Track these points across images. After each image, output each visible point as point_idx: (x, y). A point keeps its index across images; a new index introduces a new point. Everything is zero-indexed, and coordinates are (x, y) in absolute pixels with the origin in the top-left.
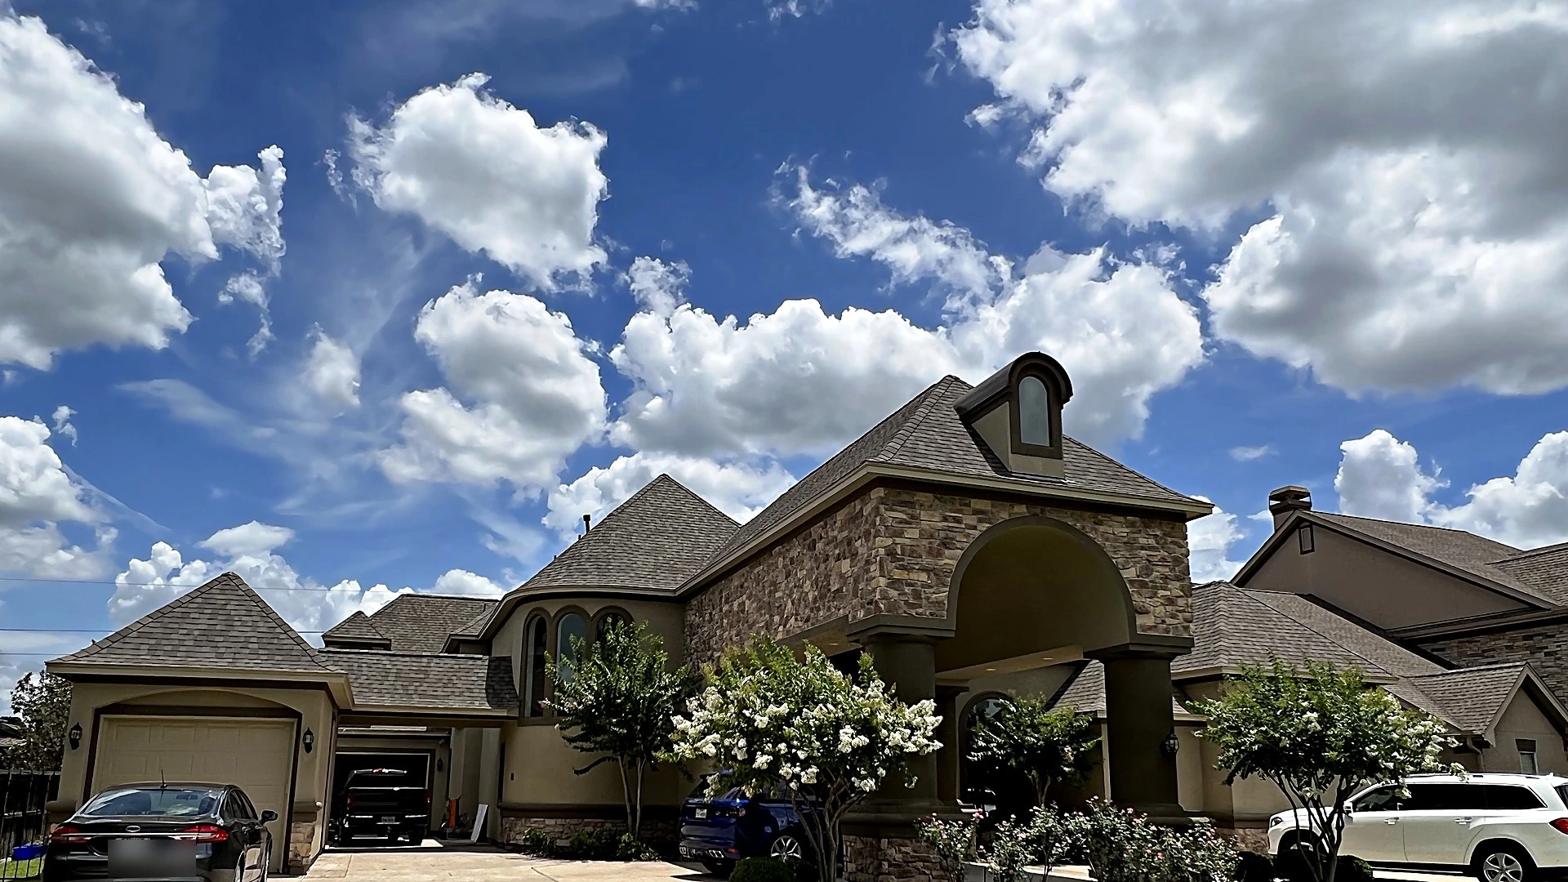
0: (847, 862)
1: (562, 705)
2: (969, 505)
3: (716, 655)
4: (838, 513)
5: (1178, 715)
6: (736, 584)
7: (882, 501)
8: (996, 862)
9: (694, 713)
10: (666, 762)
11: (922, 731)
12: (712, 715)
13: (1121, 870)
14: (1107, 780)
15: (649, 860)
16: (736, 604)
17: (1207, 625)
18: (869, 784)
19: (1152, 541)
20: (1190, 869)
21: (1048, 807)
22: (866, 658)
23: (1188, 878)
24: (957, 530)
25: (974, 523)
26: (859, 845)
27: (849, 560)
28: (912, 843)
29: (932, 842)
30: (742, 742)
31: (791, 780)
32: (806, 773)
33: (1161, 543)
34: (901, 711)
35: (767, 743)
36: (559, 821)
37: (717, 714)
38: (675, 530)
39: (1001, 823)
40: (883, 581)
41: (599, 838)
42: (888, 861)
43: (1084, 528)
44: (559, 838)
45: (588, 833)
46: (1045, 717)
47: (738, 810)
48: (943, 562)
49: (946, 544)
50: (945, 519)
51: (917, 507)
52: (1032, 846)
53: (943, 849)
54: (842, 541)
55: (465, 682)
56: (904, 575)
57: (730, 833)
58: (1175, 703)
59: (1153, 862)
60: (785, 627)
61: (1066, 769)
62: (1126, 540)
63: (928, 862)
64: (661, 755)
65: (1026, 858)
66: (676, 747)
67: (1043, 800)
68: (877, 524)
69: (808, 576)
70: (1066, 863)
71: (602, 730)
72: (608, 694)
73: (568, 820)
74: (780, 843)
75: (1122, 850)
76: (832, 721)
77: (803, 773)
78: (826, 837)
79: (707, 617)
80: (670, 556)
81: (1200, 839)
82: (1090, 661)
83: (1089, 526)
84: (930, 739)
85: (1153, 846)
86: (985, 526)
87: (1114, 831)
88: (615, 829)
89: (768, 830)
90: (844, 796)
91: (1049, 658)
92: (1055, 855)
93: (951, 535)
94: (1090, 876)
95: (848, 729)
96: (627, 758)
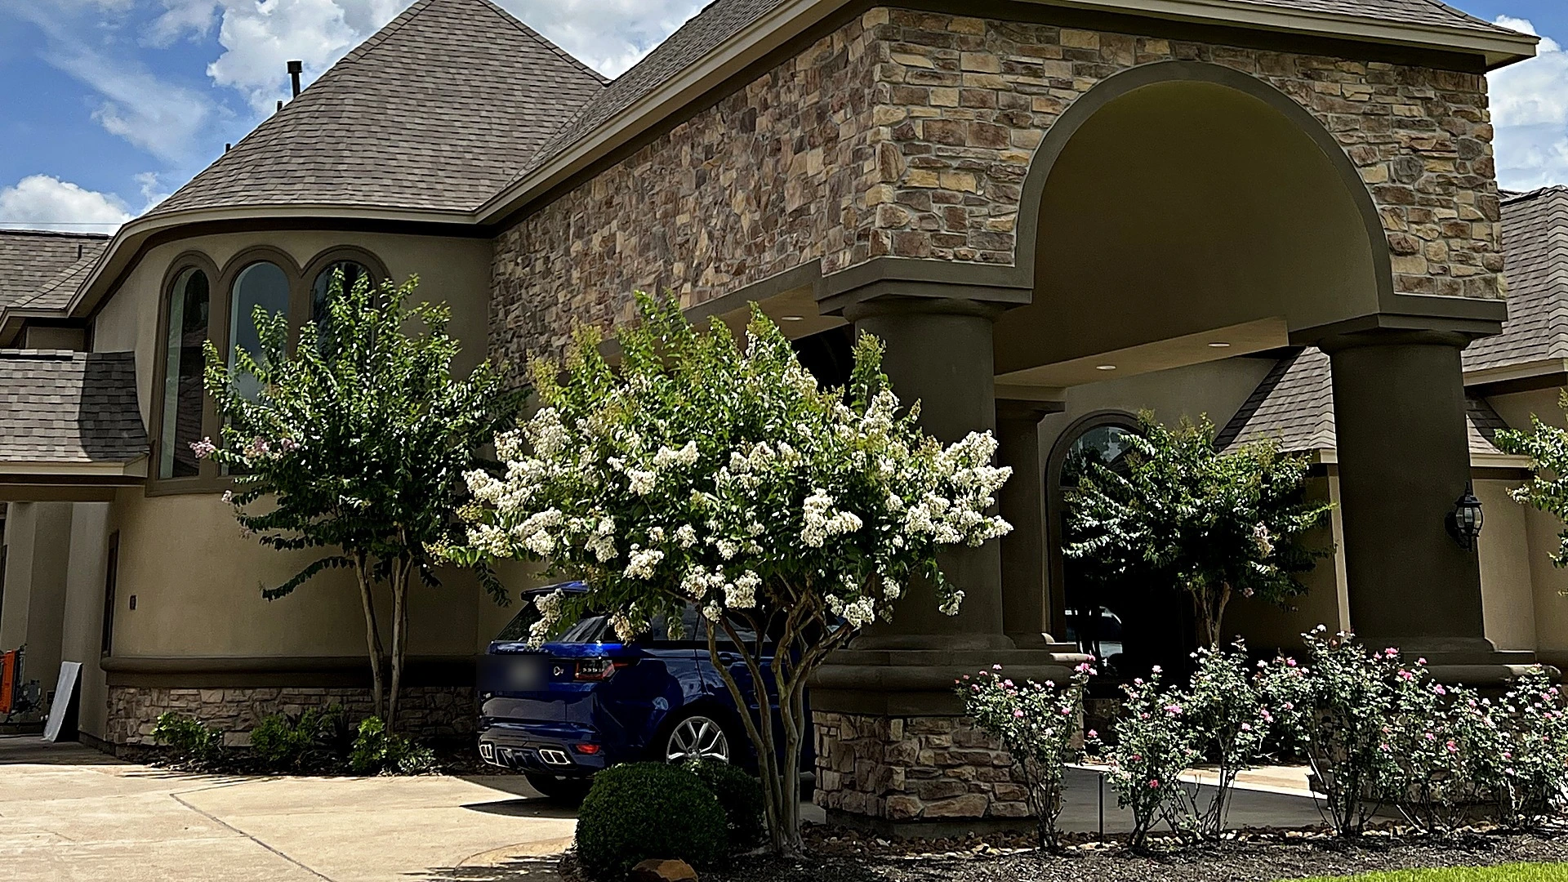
0: (822, 769)
1: (239, 451)
2: (1055, 41)
3: (557, 342)
4: (799, 58)
5: (1478, 456)
6: (598, 197)
7: (885, 34)
8: (1122, 763)
9: (511, 464)
10: (450, 564)
11: (971, 497)
12: (546, 469)
13: (1374, 775)
14: (1342, 590)
15: (417, 772)
16: (596, 240)
17: (1533, 275)
18: (862, 611)
19: (1418, 111)
20: (1510, 771)
21: (1227, 650)
22: (868, 346)
23: (1506, 789)
24: (1035, 90)
25: (1065, 75)
26: (846, 733)
27: (820, 150)
28: (953, 727)
29: (992, 725)
30: (607, 525)
31: (706, 601)
32: (736, 587)
33: (1435, 113)
34: (929, 455)
35: (655, 525)
36: (230, 694)
37: (556, 467)
38: (476, 90)
39: (1132, 684)
40: (888, 193)
41: (312, 729)
42: (906, 764)
43: (1283, 85)
44: (229, 729)
45: (290, 718)
46: (1214, 464)
47: (599, 664)
48: (1007, 153)
49: (1012, 118)
50: (1010, 69)
51: (954, 45)
52: (1195, 730)
53: (1015, 739)
54: (806, 114)
55: (35, 407)
56: (928, 180)
57: (581, 713)
58: (1472, 432)
59: (1438, 758)
60: (695, 284)
61: (1262, 569)
62: (1367, 108)
63: (984, 765)
64: (441, 550)
65: (1183, 754)
66: (471, 534)
67: (1217, 631)
68: (876, 79)
69: (740, 182)
70: (1265, 762)
71: (321, 502)
72: (334, 429)
73: (249, 692)
74: (685, 732)
75: (1375, 735)
76: (788, 477)
77: (728, 587)
78: (777, 715)
79: (539, 266)
80: (465, 143)
81: (1529, 709)
82: (1304, 348)
83: (1293, 79)
84: (985, 512)
85: (1437, 725)
86: (1086, 83)
87: (1358, 693)
88: (346, 707)
89: (661, 704)
90: (813, 633)
91: (1221, 344)
92: (1240, 746)
93: (1023, 99)
94: (1312, 789)
95: (820, 498)
96: (373, 560)
